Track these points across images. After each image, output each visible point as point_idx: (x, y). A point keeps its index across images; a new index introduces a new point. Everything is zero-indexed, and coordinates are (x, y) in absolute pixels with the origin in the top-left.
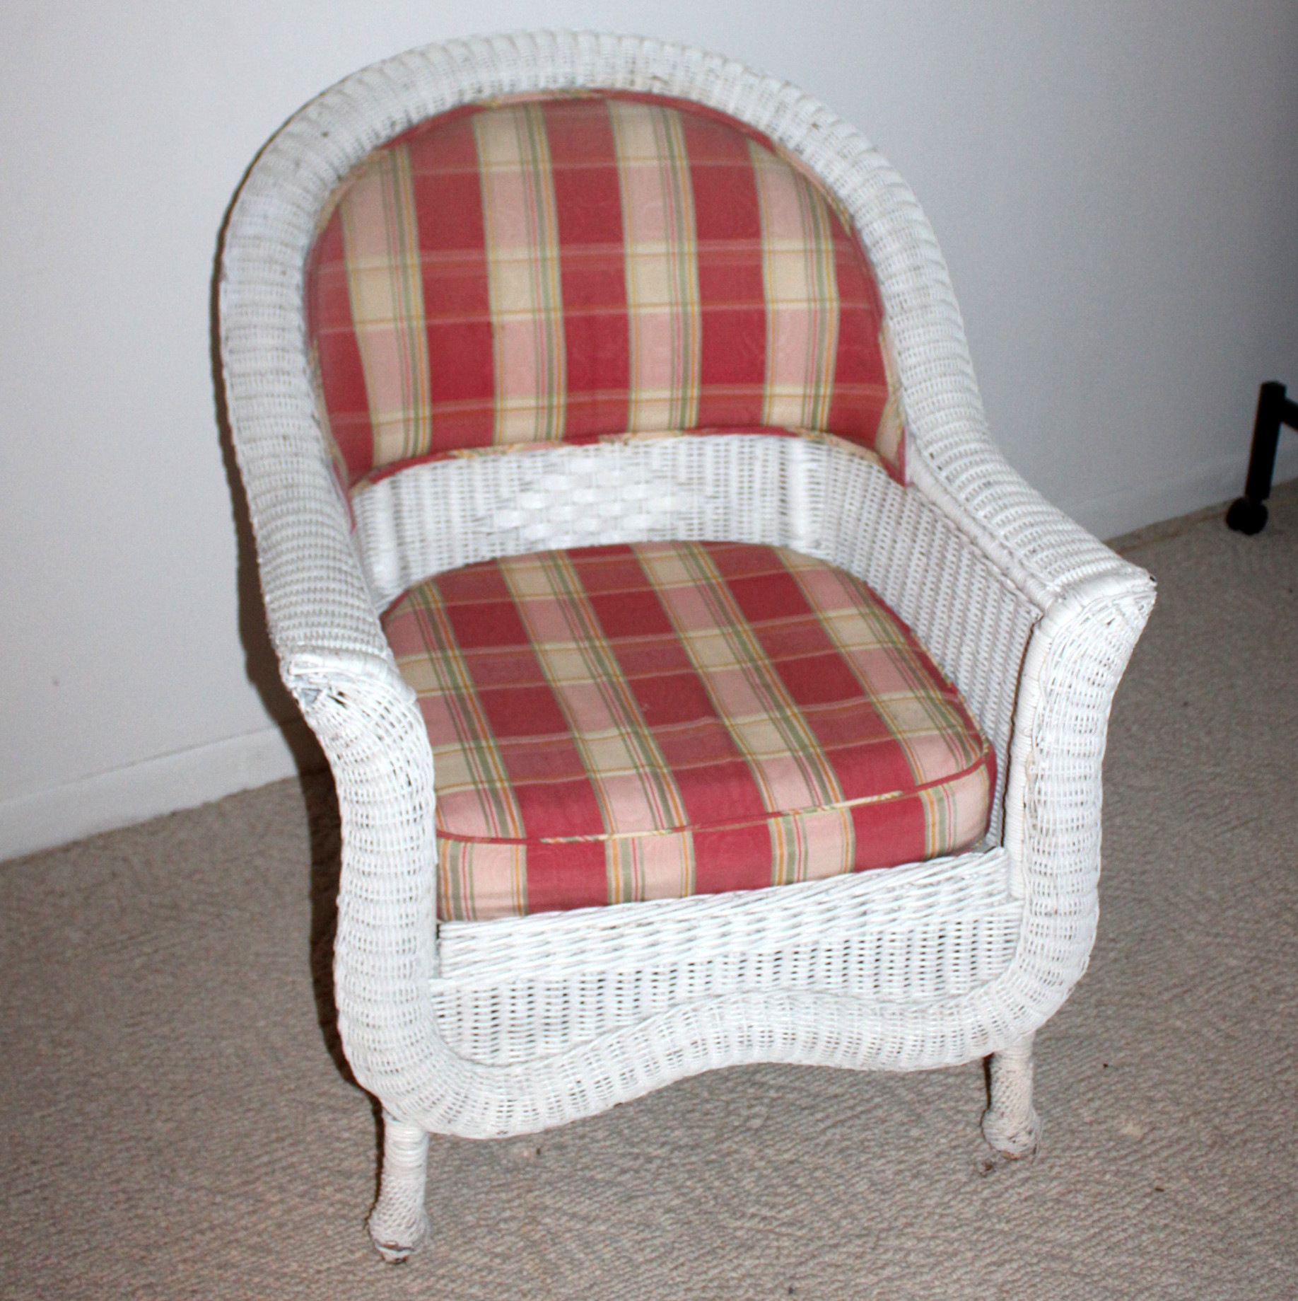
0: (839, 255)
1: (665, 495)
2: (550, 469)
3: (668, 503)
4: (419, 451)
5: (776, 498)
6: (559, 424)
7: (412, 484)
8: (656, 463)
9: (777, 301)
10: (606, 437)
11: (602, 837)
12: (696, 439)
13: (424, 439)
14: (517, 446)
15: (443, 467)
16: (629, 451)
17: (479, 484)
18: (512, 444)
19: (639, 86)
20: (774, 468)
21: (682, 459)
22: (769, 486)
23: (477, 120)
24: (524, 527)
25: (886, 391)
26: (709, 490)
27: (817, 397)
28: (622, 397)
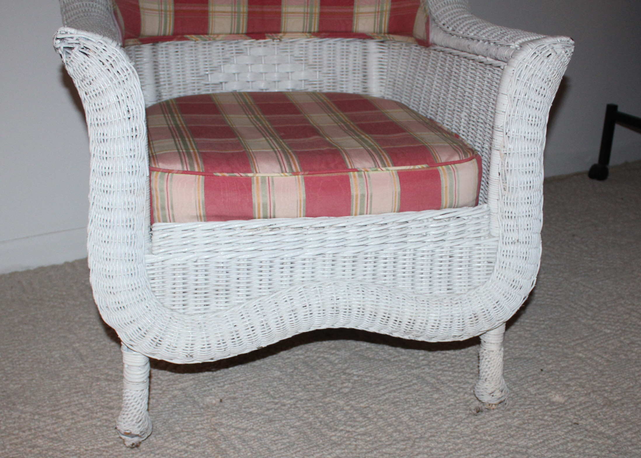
1: (301, 71)
2: (239, 52)
3: (303, 75)
4: (167, 34)
5: (361, 75)
6: (243, 28)
7: (164, 52)
8: (297, 53)
10: (270, 35)
11: (250, 175)
12: (317, 40)
13: (169, 30)
14: (221, 37)
15: (182, 44)
16: (282, 45)
17: (201, 57)
18: (218, 35)
20: (359, 60)
21: (311, 52)
22: (357, 68)
24: (226, 83)
26: (325, 70)
27: (382, 12)
28: (277, 10)
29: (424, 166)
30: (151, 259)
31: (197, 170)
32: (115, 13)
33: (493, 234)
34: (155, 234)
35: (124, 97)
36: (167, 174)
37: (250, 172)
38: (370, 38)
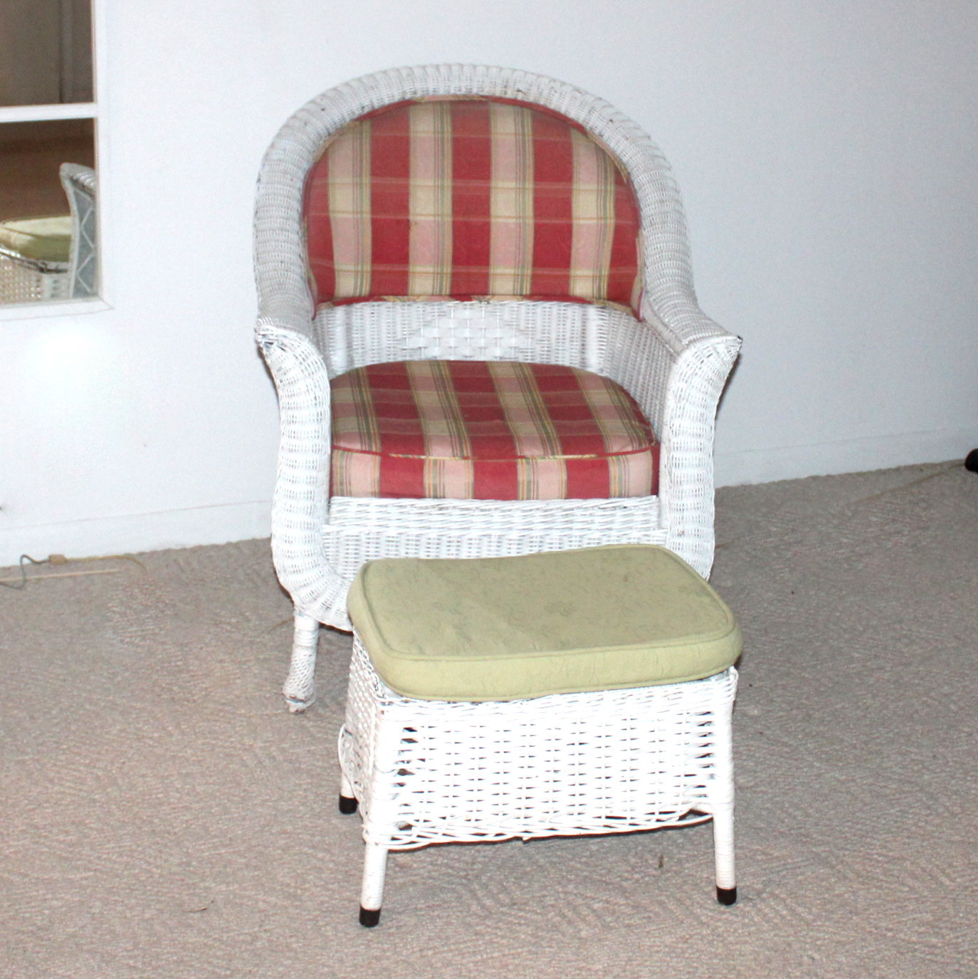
0: (617, 193)
1: (511, 337)
2: (442, 315)
3: (513, 342)
4: (363, 293)
5: (579, 343)
6: (447, 289)
7: (359, 314)
8: (506, 317)
9: (579, 218)
10: (476, 297)
11: (423, 457)
12: (531, 303)
13: (366, 290)
14: (422, 298)
15: (378, 306)
16: (490, 308)
17: (399, 319)
18: (419, 296)
19: (510, 95)
20: (578, 324)
21: (523, 316)
22: (575, 336)
23: (412, 108)
24: (425, 348)
25: (636, 269)
26: (539, 336)
27: (600, 277)
28: (484, 271)
29: (593, 456)
30: (327, 528)
31: (374, 449)
32: (309, 282)
33: (663, 526)
34: (333, 506)
35: (313, 387)
36: (346, 453)
37: (423, 454)
38: (590, 303)
